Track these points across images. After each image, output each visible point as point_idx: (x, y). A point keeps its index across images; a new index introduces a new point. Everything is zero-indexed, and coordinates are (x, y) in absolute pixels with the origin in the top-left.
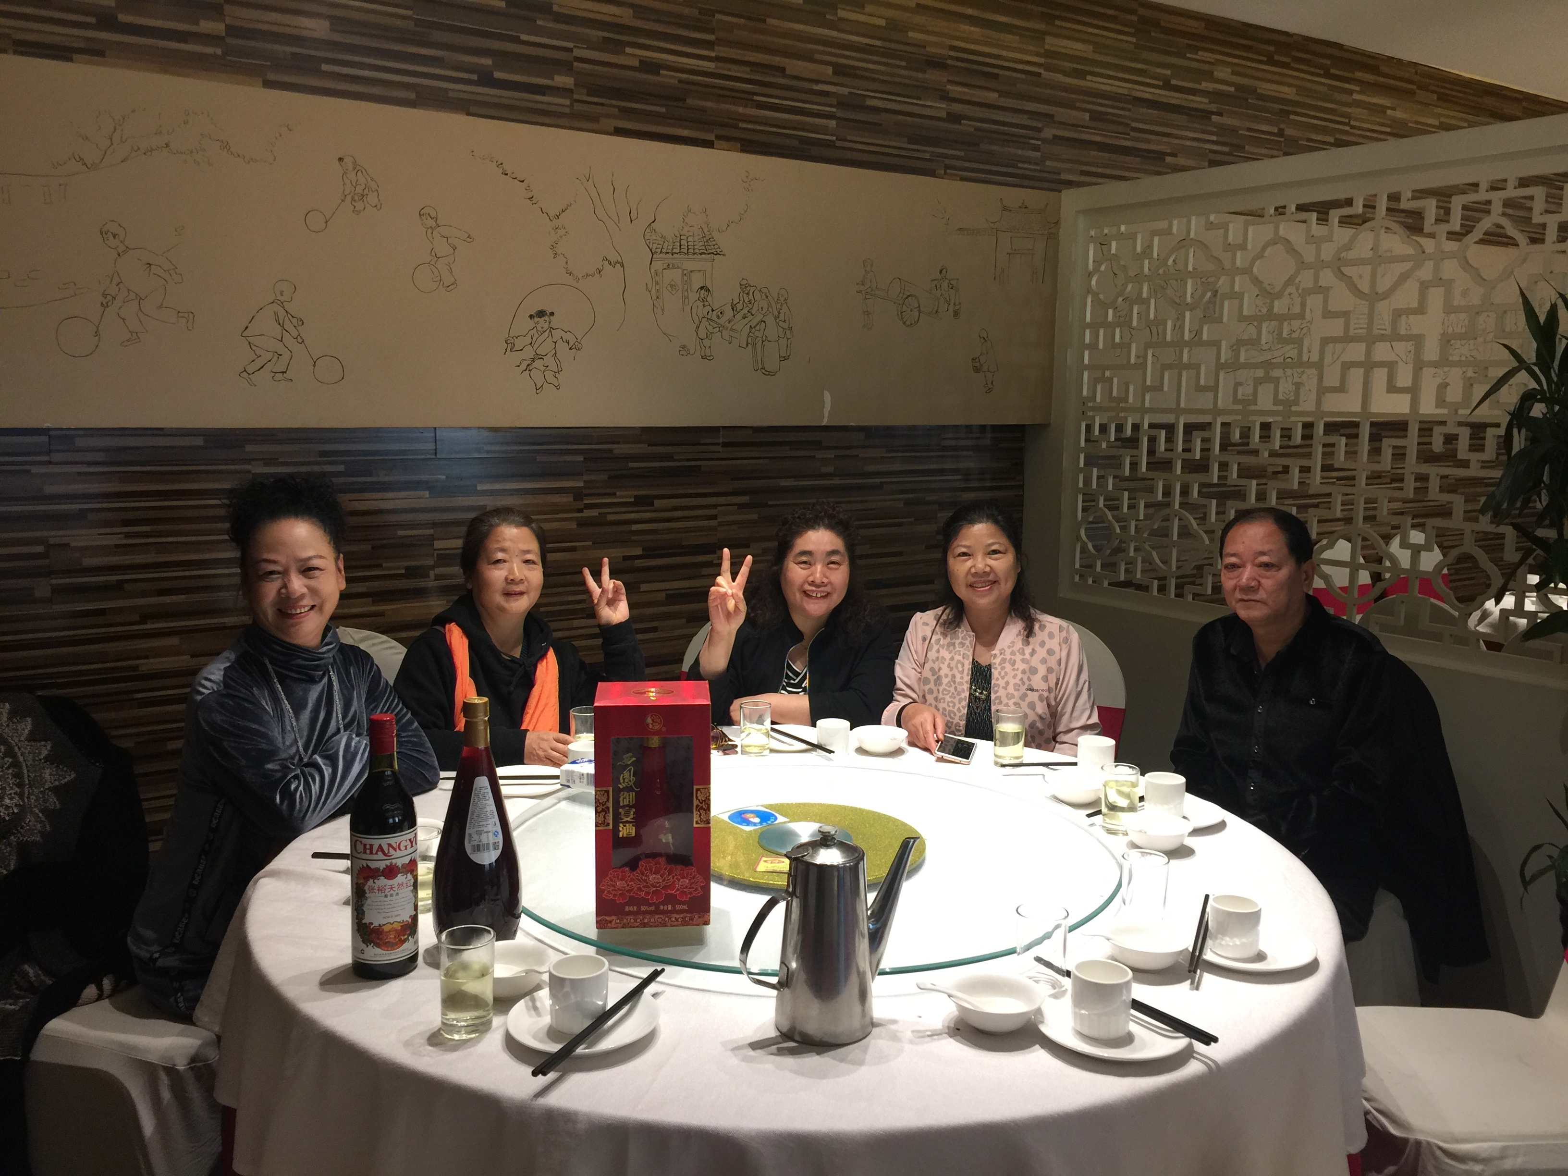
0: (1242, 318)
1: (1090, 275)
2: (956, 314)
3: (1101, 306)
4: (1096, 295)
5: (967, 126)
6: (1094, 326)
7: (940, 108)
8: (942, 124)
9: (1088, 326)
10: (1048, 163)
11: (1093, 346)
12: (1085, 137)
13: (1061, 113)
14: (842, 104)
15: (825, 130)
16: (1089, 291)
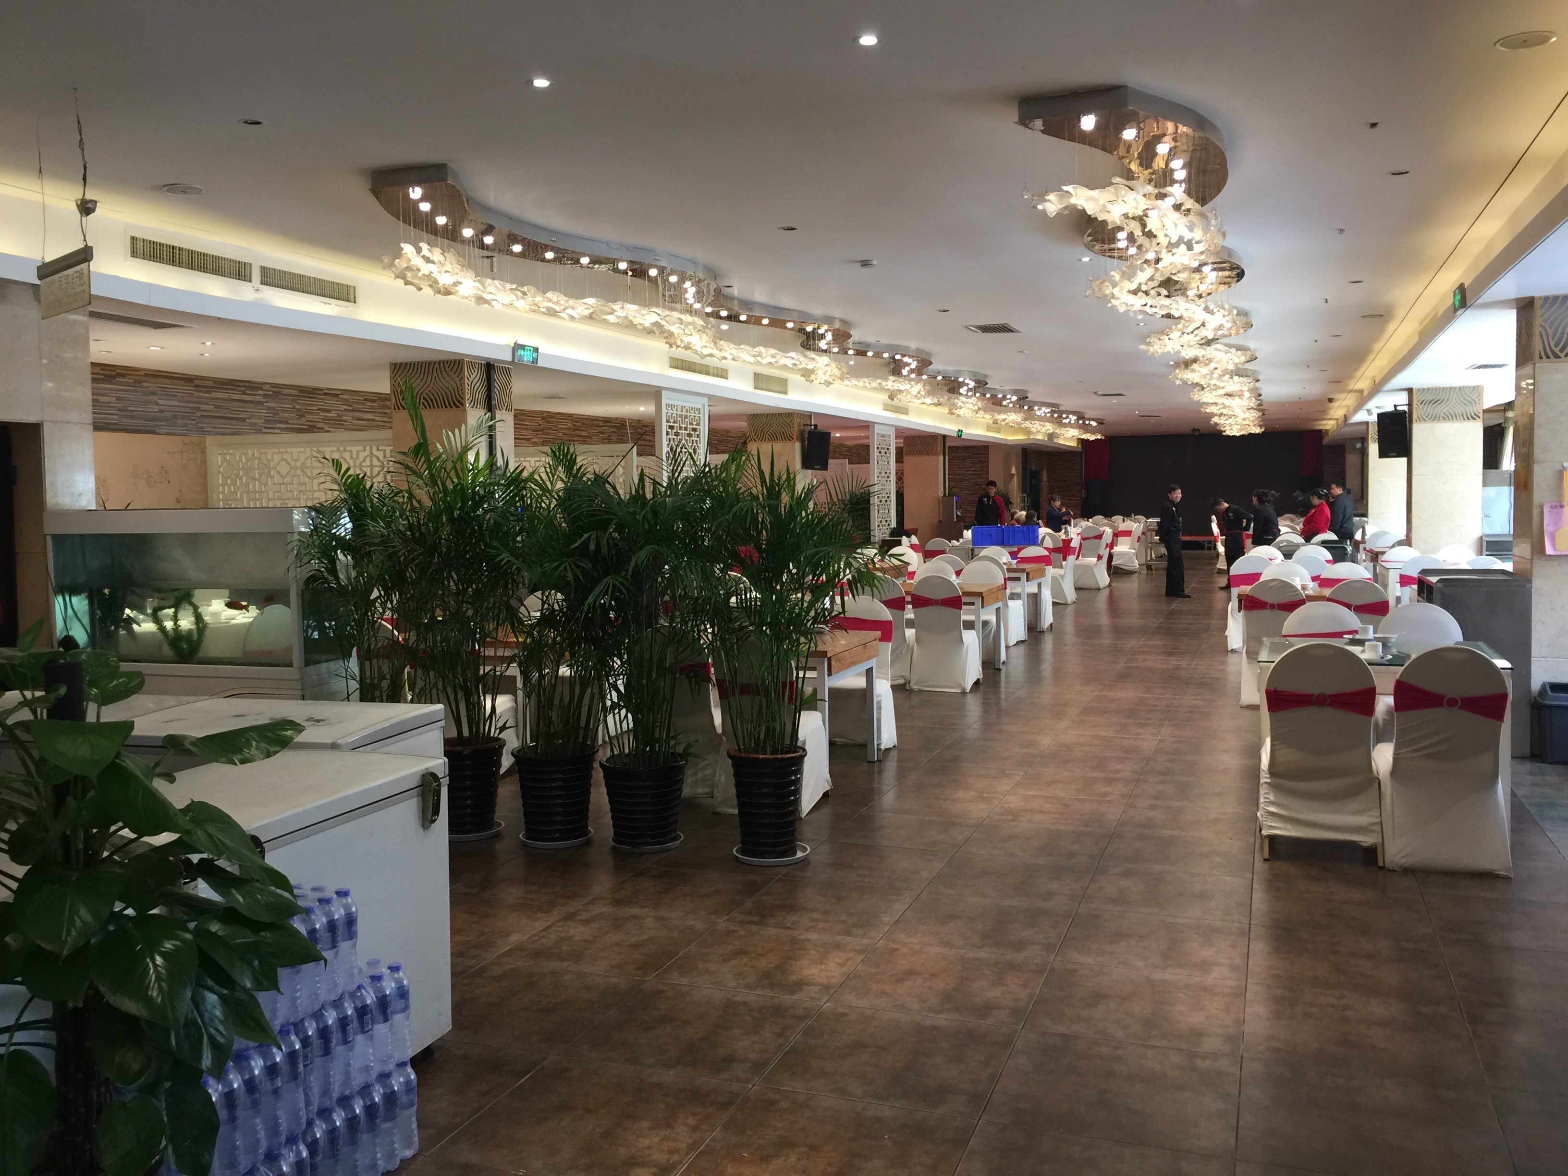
0: (275, 484)
1: (220, 467)
2: (169, 482)
3: (225, 478)
4: (223, 474)
5: (167, 414)
6: (223, 485)
7: (156, 408)
8: (158, 414)
9: (221, 485)
10: (199, 425)
11: (223, 492)
12: (212, 414)
13: (203, 407)
14: (120, 410)
15: (114, 419)
16: (220, 472)
